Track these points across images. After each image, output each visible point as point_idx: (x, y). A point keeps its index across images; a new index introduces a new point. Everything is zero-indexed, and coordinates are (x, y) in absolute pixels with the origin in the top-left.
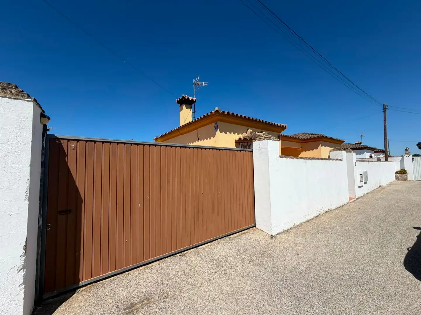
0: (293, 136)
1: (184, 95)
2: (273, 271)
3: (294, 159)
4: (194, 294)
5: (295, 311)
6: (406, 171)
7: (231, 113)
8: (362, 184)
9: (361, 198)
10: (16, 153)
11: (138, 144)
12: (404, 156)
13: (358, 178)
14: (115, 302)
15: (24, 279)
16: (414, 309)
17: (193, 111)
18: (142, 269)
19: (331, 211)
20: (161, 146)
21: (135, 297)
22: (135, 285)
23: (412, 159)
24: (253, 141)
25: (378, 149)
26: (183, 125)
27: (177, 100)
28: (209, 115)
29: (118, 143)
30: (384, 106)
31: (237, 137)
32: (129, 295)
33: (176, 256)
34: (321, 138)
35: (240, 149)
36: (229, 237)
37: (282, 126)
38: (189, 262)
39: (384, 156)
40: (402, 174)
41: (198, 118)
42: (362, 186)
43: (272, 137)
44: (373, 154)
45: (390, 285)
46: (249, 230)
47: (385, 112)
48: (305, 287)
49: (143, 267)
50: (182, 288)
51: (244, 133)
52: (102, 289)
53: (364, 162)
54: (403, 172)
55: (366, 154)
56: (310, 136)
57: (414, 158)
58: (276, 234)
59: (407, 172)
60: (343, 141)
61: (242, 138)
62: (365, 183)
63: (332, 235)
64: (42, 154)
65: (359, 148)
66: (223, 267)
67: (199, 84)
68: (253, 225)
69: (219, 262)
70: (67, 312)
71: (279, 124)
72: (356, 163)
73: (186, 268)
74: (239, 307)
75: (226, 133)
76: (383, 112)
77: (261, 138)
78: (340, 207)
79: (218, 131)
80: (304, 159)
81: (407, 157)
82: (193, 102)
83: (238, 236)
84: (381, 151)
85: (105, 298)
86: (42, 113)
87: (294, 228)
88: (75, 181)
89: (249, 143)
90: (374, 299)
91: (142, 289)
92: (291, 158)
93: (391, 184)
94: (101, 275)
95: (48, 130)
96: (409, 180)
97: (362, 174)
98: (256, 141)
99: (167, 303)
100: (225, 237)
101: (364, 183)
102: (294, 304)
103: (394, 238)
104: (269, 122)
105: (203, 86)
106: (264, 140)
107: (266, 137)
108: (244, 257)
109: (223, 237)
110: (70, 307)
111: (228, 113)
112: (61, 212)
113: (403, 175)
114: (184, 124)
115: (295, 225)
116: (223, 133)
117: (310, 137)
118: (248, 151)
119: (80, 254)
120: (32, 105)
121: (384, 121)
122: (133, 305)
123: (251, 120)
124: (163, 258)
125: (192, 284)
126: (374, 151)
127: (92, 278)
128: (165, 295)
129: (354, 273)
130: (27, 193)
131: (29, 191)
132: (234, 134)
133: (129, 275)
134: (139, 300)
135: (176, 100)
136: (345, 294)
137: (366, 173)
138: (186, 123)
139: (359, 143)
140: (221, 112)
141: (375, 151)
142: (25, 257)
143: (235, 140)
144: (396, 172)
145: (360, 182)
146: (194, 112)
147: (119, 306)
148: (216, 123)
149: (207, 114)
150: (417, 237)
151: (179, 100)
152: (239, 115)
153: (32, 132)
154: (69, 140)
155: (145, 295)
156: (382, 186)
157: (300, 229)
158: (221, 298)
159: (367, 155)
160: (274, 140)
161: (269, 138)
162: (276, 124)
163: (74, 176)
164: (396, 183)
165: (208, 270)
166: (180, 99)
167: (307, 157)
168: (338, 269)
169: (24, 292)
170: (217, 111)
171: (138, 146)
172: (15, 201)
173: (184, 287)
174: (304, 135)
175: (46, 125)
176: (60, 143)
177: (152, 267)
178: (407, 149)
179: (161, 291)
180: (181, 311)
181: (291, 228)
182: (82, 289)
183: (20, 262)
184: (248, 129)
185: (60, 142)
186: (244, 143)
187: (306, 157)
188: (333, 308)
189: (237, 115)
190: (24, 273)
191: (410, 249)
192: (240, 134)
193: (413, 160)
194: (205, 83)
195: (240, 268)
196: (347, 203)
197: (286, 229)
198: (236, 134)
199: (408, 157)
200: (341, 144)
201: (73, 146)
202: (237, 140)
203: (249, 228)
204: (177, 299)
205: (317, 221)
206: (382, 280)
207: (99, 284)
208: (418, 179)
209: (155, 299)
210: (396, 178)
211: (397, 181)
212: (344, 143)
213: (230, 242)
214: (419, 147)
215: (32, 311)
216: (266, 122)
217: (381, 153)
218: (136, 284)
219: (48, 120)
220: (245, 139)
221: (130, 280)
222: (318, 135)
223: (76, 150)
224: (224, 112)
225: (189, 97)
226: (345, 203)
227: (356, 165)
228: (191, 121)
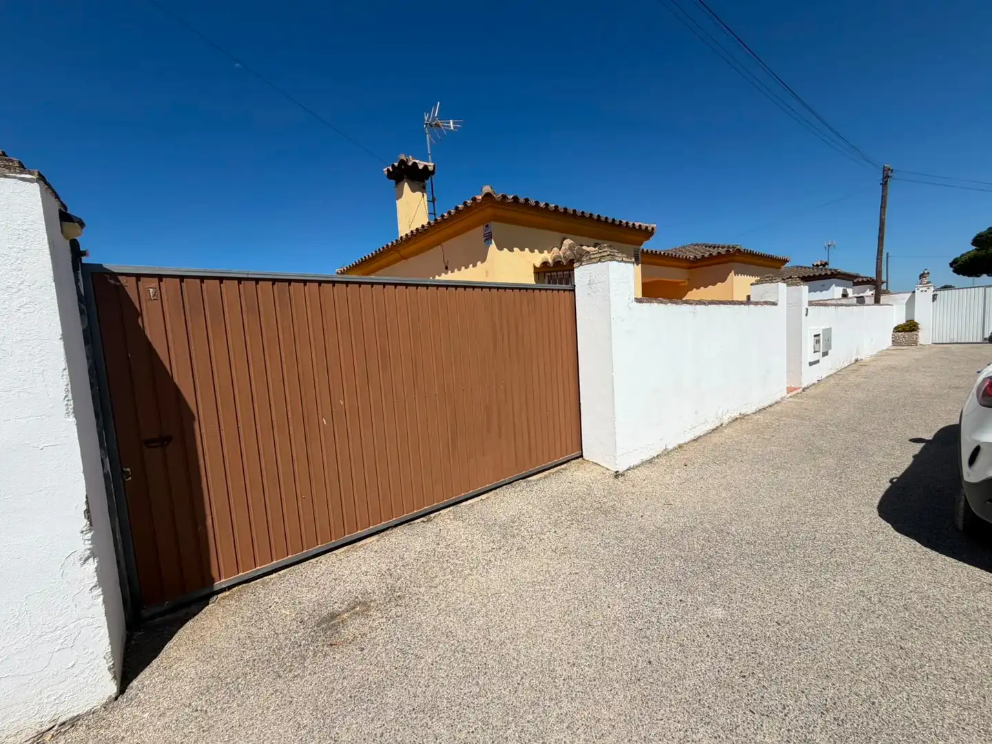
0: (670, 253)
1: (403, 157)
2: (617, 538)
3: (669, 304)
4: (458, 589)
5: (657, 602)
6: (917, 323)
7: (522, 200)
8: (818, 356)
9: (813, 387)
10: (23, 310)
11: (305, 282)
12: (917, 291)
13: (809, 343)
14: (296, 613)
15: (98, 575)
16: (883, 583)
17: (428, 198)
18: (345, 552)
19: (746, 417)
20: (360, 284)
21: (336, 602)
22: (334, 581)
23: (934, 296)
24: (575, 265)
25: (862, 277)
26: (407, 235)
27: (388, 170)
28: (469, 205)
29: (257, 280)
30: (884, 169)
31: (538, 258)
32: (324, 600)
33: (414, 524)
34: (734, 254)
35: (546, 286)
36: (525, 480)
37: (643, 228)
38: (444, 533)
39: (873, 292)
40: (907, 331)
41: (443, 216)
42: (817, 362)
43: (620, 255)
44: (851, 287)
45: (844, 546)
46: (569, 464)
47: (884, 184)
48: (680, 560)
49: (345, 548)
50: (432, 579)
51: (556, 249)
52: (263, 592)
53: (826, 308)
54: (910, 327)
55: (833, 290)
56: (709, 251)
57: (936, 295)
58: (625, 469)
59: (919, 326)
60: (785, 261)
61: (550, 261)
62: (825, 354)
63: (743, 464)
64: (82, 312)
65: (818, 277)
66: (514, 536)
67: (439, 126)
68: (577, 453)
69: (506, 531)
70: (199, 637)
71: (637, 224)
72: (807, 309)
73: (438, 544)
74: (548, 604)
75: (511, 250)
76: (881, 186)
77: (593, 256)
78: (764, 409)
79: (493, 246)
80: (691, 304)
81: (922, 291)
82: (426, 173)
83: (546, 477)
84: (868, 282)
85: (273, 607)
86: (63, 209)
87: (665, 455)
88: (170, 371)
89: (568, 273)
90: (811, 572)
91: (348, 588)
92: (661, 302)
93: (882, 354)
94: (258, 568)
95: (84, 254)
96: (921, 344)
97: (818, 335)
98: (581, 264)
99: (402, 608)
100: (517, 480)
101: (821, 354)
102: (656, 590)
103: (867, 461)
104: (614, 220)
105: (449, 131)
106: (599, 263)
107: (605, 254)
108: (558, 517)
109: (513, 482)
110: (203, 629)
111: (516, 199)
112: (148, 443)
113: (910, 333)
114: (408, 232)
115: (666, 449)
116: (505, 250)
117: (711, 254)
118: (564, 290)
119: (205, 527)
120: (35, 189)
121: (881, 207)
122: (333, 616)
123: (569, 214)
124: (387, 529)
125: (451, 571)
126: (854, 283)
127: (240, 574)
128: (399, 594)
129: (778, 531)
130: (68, 400)
131: (72, 396)
132: (532, 251)
133: (318, 564)
134: (344, 607)
135: (385, 169)
136: (756, 567)
137: (828, 331)
138: (413, 228)
139: (821, 265)
140: (498, 196)
141: (855, 281)
142: (92, 533)
143: (535, 267)
144: (894, 326)
145: (813, 350)
146: (432, 201)
147: (306, 619)
148: (487, 226)
149: (465, 203)
150: (914, 457)
151: (391, 170)
152: (542, 205)
153: (49, 257)
154: (138, 276)
155: (357, 598)
156: (861, 360)
157: (676, 456)
158: (513, 591)
159: (836, 291)
160: (622, 261)
161: (612, 258)
162: (631, 224)
163: (164, 362)
164: (894, 352)
165: (484, 545)
166: (393, 166)
167: (698, 299)
168: (747, 524)
169: (104, 602)
170: (488, 195)
171: (305, 285)
172: (44, 417)
173: (436, 577)
174: (696, 249)
175: (76, 240)
176: (118, 284)
177: (365, 547)
178: (924, 274)
179: (388, 588)
180: (434, 619)
181: (658, 456)
182: (220, 596)
183: (83, 544)
184: (564, 239)
185: (119, 281)
186: (555, 273)
187: (695, 299)
188: (730, 592)
189: (537, 203)
190: (96, 564)
191: (895, 480)
192: (546, 251)
193: (934, 298)
194: (454, 123)
195: (551, 536)
196: (782, 399)
197: (647, 457)
198: (536, 251)
199: (926, 291)
200: (780, 268)
201: (151, 290)
202: (538, 265)
203: (568, 461)
204: (423, 600)
205: (716, 438)
206: (831, 538)
207: (256, 584)
208: (940, 342)
209: (378, 602)
210: (893, 341)
211: (895, 348)
212: (787, 265)
213: (528, 489)
214: (955, 268)
215: (124, 640)
216: (606, 218)
217: (869, 285)
218: (336, 580)
219: (79, 227)
220: (557, 263)
221: (321, 572)
222: (729, 247)
223: (159, 298)
224: (504, 197)
225: (417, 161)
226: (778, 398)
227: (806, 315)
228: (425, 223)
